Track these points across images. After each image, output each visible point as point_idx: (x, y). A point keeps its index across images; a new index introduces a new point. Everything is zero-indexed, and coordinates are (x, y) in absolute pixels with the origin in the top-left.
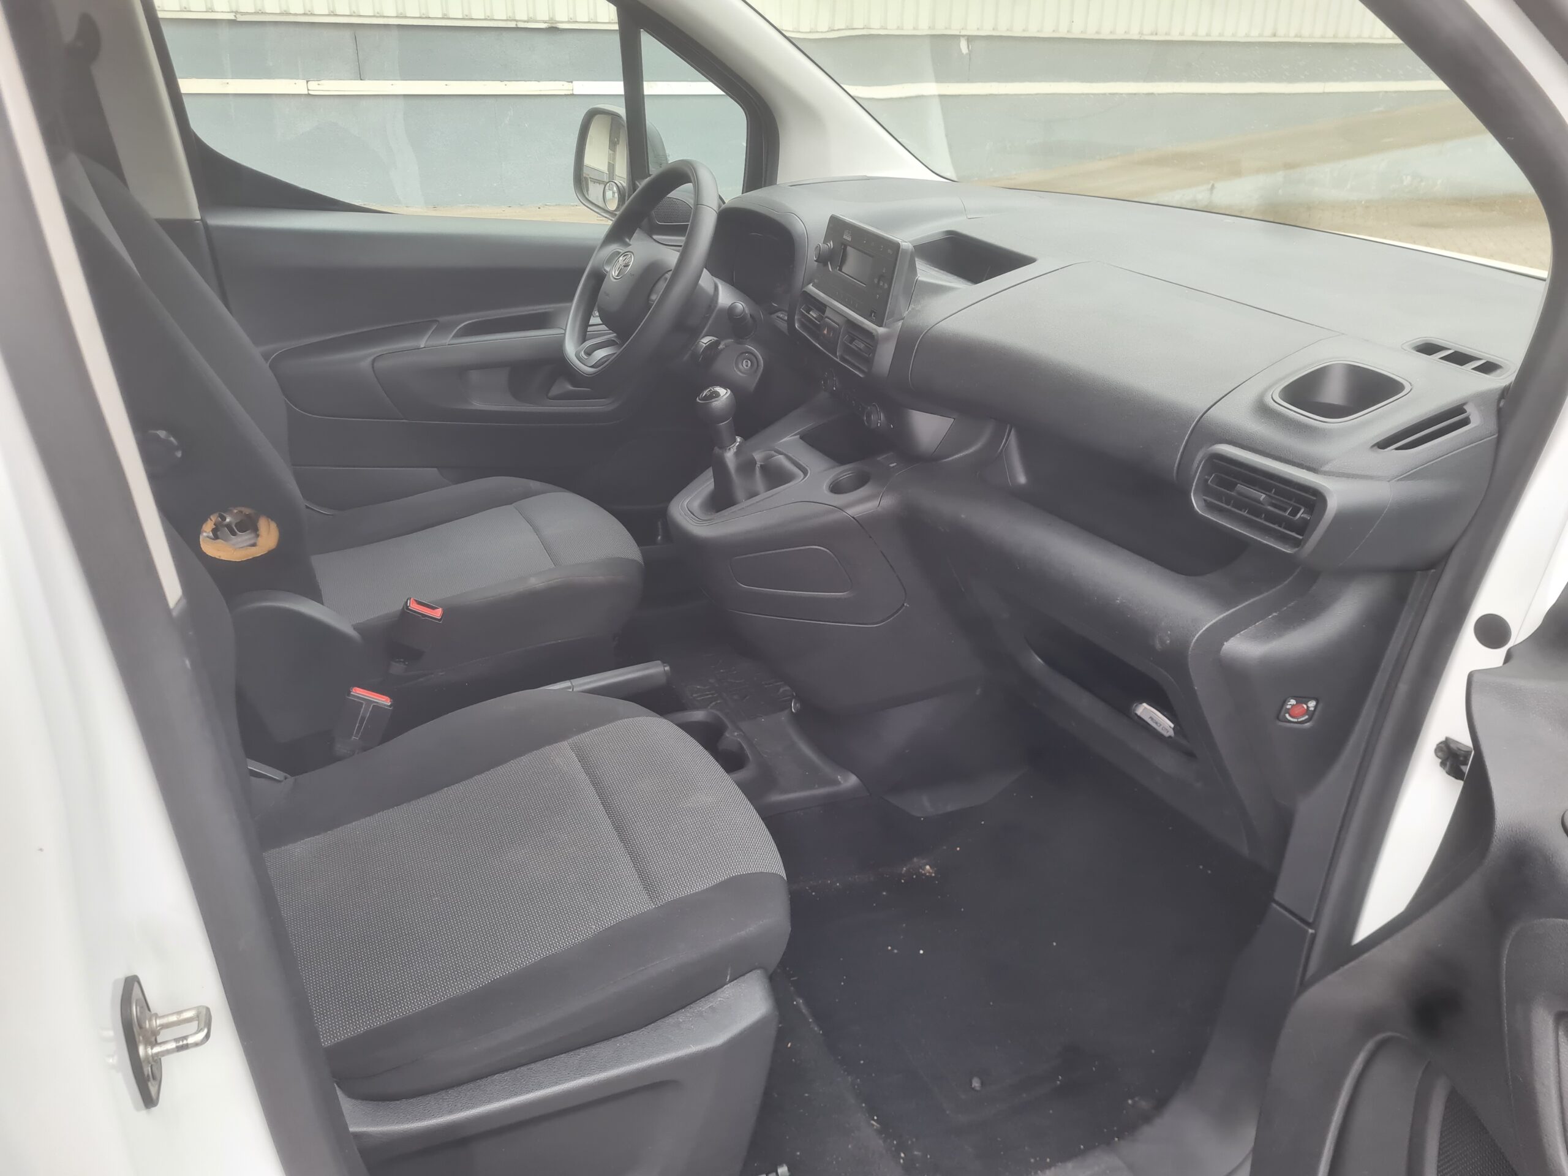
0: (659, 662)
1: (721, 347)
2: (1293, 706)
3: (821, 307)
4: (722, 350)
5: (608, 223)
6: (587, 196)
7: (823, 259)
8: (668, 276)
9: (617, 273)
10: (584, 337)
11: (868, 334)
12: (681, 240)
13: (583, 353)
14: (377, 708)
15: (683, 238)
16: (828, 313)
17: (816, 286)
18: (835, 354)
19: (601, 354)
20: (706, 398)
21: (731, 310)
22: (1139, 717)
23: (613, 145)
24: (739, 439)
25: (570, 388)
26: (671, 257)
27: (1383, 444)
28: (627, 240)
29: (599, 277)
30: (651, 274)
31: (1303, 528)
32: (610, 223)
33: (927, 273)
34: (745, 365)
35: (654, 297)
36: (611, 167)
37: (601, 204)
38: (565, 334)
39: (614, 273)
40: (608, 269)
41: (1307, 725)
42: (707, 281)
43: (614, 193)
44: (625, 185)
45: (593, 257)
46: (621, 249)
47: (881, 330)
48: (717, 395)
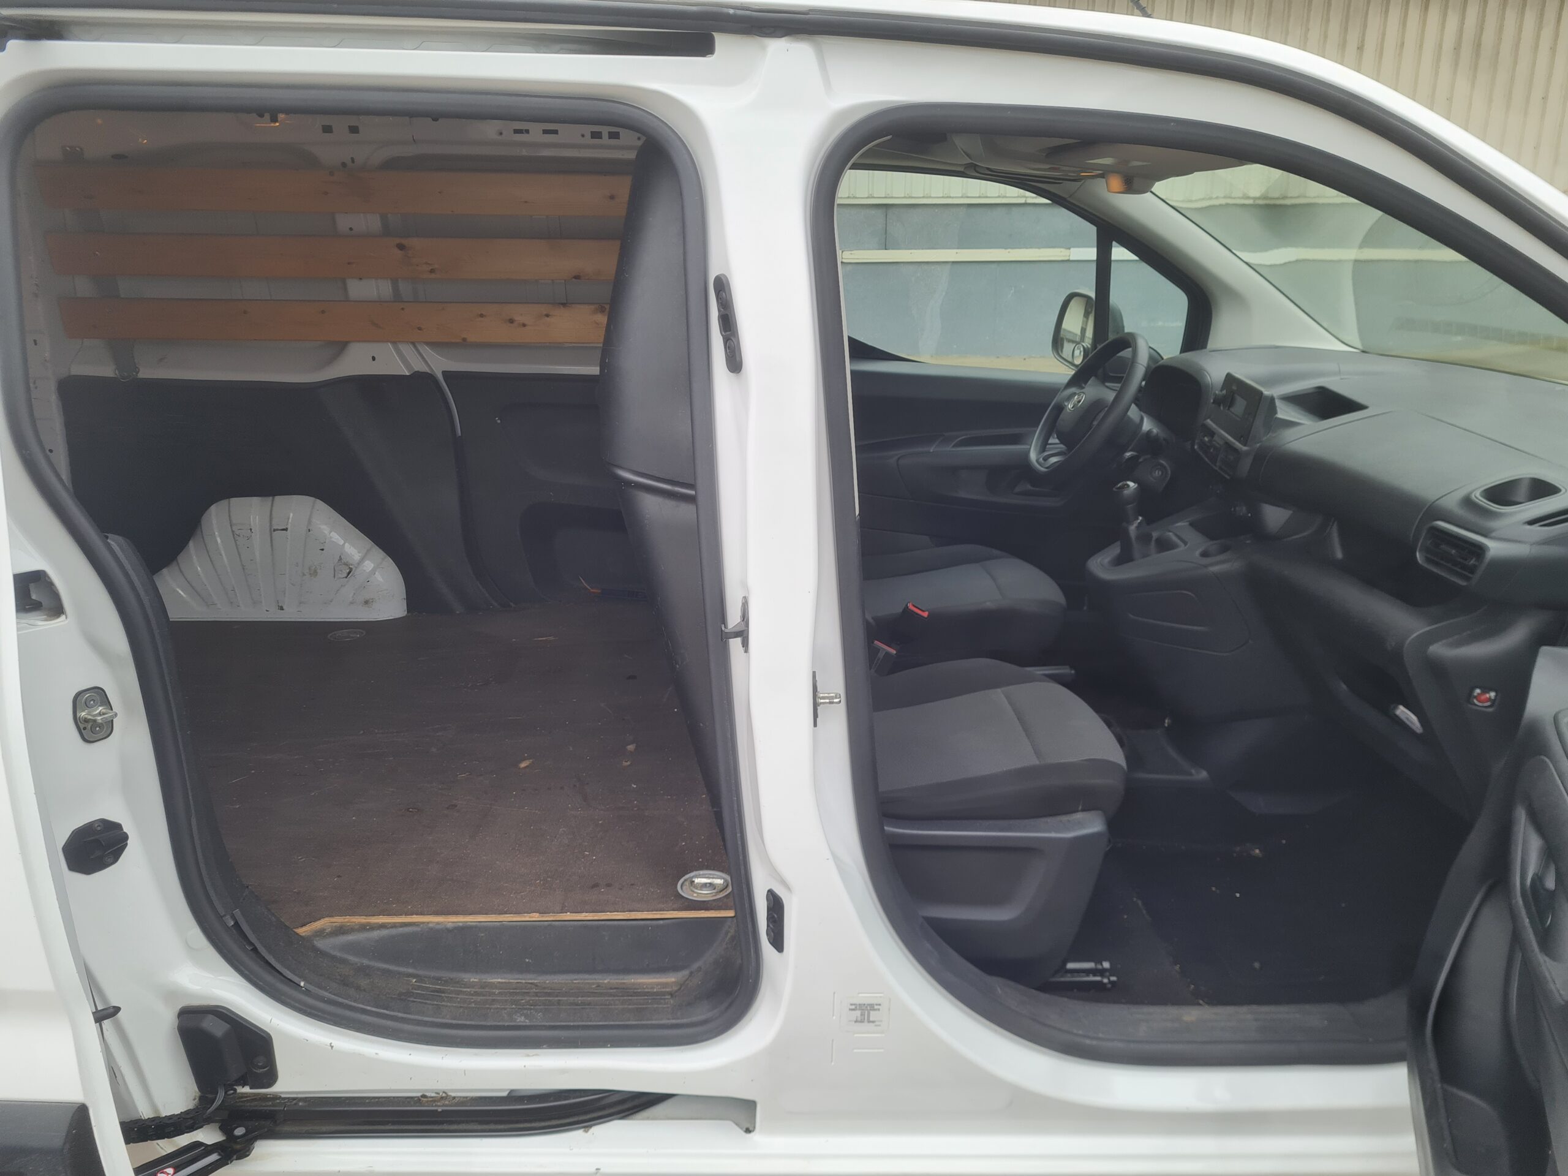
0: (1068, 667)
1: (1141, 460)
2: (1478, 694)
3: (1212, 434)
4: (1141, 462)
5: (1071, 372)
6: (1061, 354)
7: (1218, 401)
8: (1106, 409)
9: (1072, 406)
10: (1044, 447)
11: (1235, 450)
12: (1117, 386)
13: (1041, 459)
14: (887, 654)
15: (1119, 385)
16: (1216, 438)
17: (1212, 420)
18: (1215, 465)
19: (1054, 460)
20: (1119, 488)
21: (1149, 432)
22: (1397, 716)
23: (1086, 315)
24: (1140, 518)
25: (1029, 487)
26: (1110, 396)
27: (1532, 522)
28: (1084, 385)
29: (1060, 408)
30: (1095, 408)
31: (1472, 570)
32: (1073, 372)
33: (1285, 412)
34: (1157, 473)
35: (1095, 423)
36: (1083, 330)
37: (1070, 359)
38: (1030, 448)
39: (1070, 406)
40: (1066, 404)
41: (1490, 710)
42: (1134, 412)
43: (1081, 352)
44: (1089, 346)
45: (1057, 396)
46: (1077, 391)
47: (1245, 448)
48: (1128, 486)
